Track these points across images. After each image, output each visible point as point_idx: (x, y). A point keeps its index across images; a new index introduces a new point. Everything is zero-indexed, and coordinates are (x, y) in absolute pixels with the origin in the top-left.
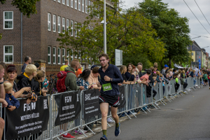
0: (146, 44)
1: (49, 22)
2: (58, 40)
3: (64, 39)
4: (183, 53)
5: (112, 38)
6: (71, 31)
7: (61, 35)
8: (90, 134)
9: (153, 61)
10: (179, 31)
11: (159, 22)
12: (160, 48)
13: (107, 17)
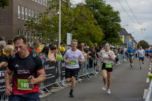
0: (90, 29)
1: (19, 12)
2: (25, 25)
3: (30, 24)
4: (116, 36)
5: (65, 25)
6: (35, 19)
7: (27, 22)
8: (48, 94)
9: (94, 42)
10: (113, 20)
11: (100, 14)
12: (99, 32)
13: (62, 9)
